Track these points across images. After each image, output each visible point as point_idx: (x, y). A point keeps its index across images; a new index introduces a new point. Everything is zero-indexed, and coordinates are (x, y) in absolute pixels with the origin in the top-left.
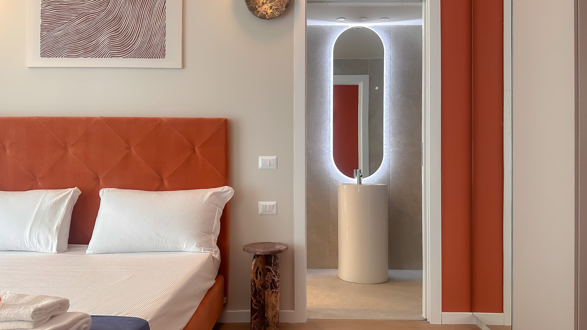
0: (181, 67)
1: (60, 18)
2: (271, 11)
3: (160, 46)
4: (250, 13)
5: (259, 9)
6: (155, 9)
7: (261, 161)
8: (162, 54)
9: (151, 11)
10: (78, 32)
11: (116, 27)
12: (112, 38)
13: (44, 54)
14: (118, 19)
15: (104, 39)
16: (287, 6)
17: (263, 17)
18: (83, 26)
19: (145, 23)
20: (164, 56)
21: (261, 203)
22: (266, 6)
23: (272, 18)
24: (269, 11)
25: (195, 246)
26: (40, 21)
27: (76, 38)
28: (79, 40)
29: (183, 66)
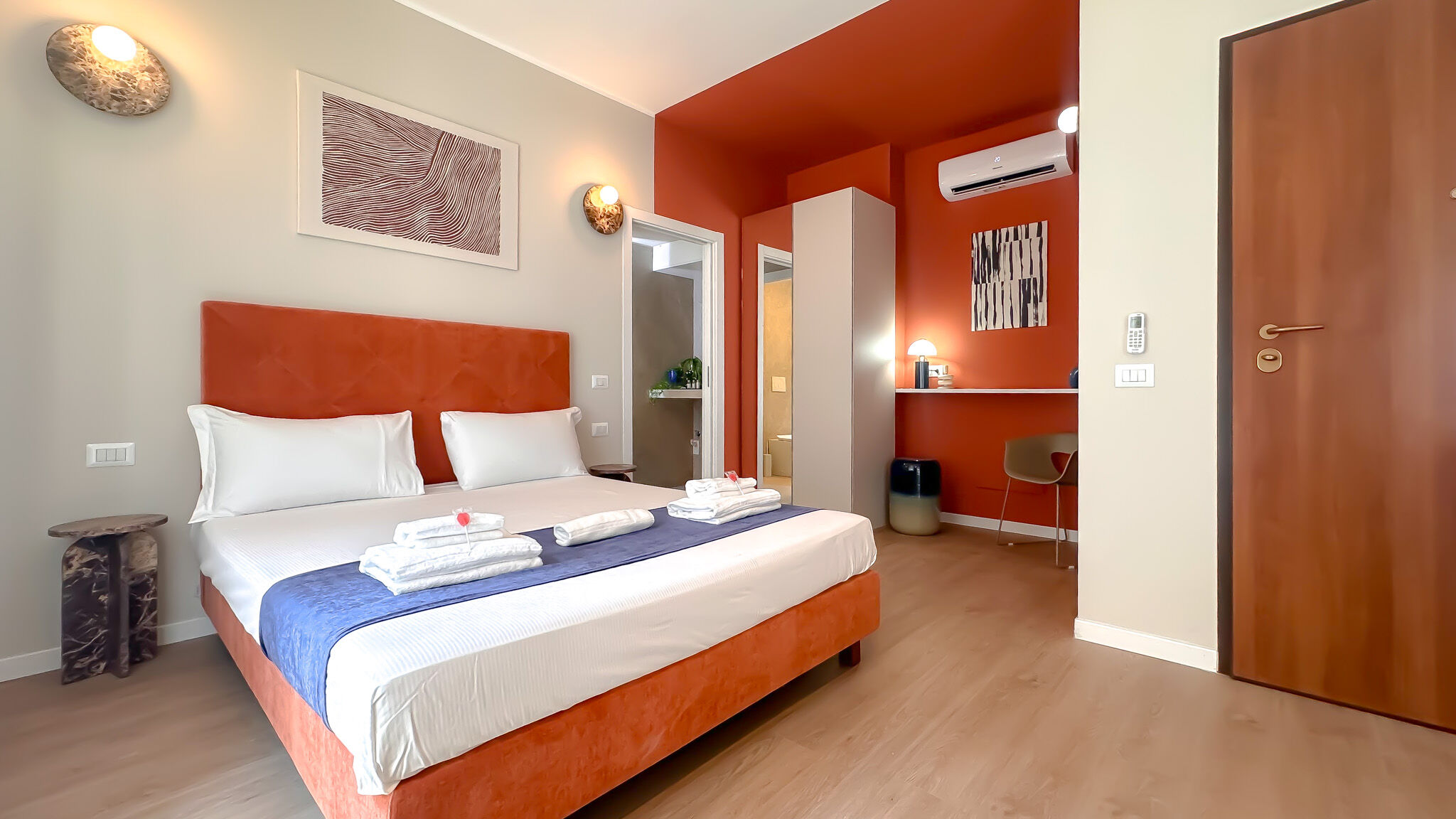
0: (516, 269)
1: (356, 173)
2: (608, 226)
3: (493, 239)
4: (588, 224)
5: (597, 222)
6: (488, 194)
7: (594, 381)
8: (495, 250)
9: (483, 194)
10: (383, 199)
11: (438, 205)
12: (433, 218)
13: (327, 219)
14: (440, 194)
15: (422, 216)
16: (620, 225)
17: (601, 231)
18: (392, 193)
19: (476, 208)
20: (498, 252)
21: (595, 425)
22: (603, 220)
23: (609, 233)
24: (607, 226)
25: (577, 469)
26: (322, 169)
27: (383, 206)
28: (386, 210)
29: (518, 269)
